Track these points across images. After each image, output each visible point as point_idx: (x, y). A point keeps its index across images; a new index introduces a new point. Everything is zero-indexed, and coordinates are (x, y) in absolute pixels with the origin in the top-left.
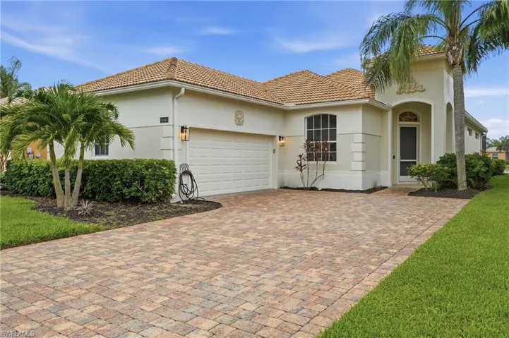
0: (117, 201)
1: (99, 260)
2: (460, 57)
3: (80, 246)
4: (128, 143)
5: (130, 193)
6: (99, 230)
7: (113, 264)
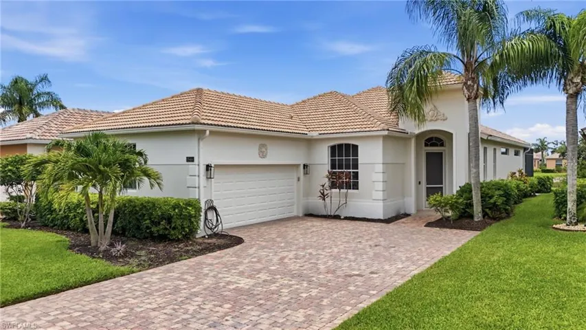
0: (146, 238)
1: (137, 303)
2: (474, 91)
3: (119, 288)
4: (157, 185)
5: (158, 231)
6: (133, 272)
7: (149, 306)
